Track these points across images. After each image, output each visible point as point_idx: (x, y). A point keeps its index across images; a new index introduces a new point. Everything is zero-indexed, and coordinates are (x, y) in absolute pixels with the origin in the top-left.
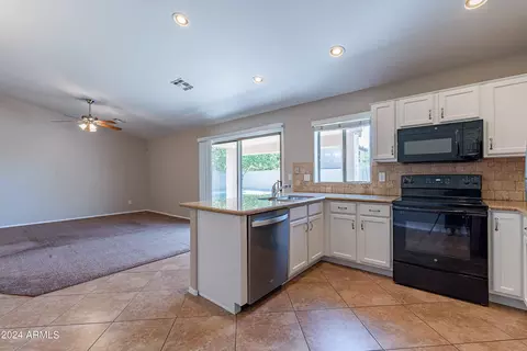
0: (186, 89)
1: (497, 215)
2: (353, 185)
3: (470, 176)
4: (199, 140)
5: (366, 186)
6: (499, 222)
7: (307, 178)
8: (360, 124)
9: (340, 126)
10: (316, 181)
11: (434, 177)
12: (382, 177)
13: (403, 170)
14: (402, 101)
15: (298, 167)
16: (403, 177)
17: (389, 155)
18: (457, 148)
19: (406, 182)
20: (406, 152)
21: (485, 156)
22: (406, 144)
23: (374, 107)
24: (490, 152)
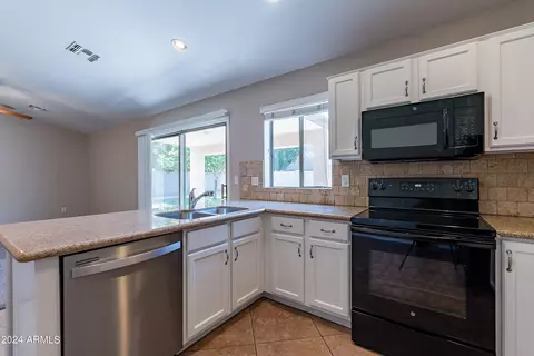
0: (91, 60)
1: (509, 245)
2: (309, 191)
3: (463, 180)
4: (137, 134)
5: (326, 192)
6: (514, 256)
7: (255, 181)
8: (319, 108)
9: (294, 113)
10: (267, 185)
11: (412, 181)
12: (345, 180)
13: (371, 172)
14: (369, 71)
15: (244, 167)
16: (370, 180)
17: (352, 150)
18: (445, 138)
19: (375, 189)
20: (374, 145)
21: (487, 149)
22: (373, 132)
23: (332, 81)
24: (495, 143)
